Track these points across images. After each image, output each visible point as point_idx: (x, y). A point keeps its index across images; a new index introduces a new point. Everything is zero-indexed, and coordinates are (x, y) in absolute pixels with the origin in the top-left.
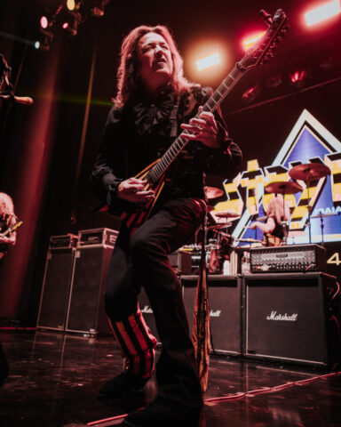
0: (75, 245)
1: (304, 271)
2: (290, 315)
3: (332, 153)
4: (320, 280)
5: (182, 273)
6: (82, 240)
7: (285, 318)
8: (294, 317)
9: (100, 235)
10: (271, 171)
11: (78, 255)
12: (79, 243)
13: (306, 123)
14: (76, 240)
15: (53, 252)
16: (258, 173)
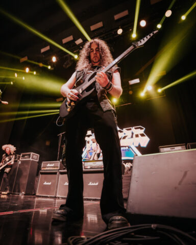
0: (19, 159)
2: (96, 183)
6: (22, 157)
7: (94, 184)
8: (97, 184)
9: (29, 155)
11: (20, 163)
12: (21, 158)
16: (91, 135)
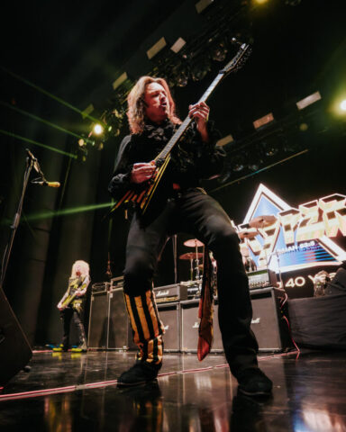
0: (109, 290)
1: (262, 288)
3: (281, 211)
4: (273, 293)
5: (181, 300)
6: (113, 285)
10: (243, 227)
11: (111, 296)
12: (111, 287)
13: (263, 193)
14: (109, 286)
15: (95, 295)
